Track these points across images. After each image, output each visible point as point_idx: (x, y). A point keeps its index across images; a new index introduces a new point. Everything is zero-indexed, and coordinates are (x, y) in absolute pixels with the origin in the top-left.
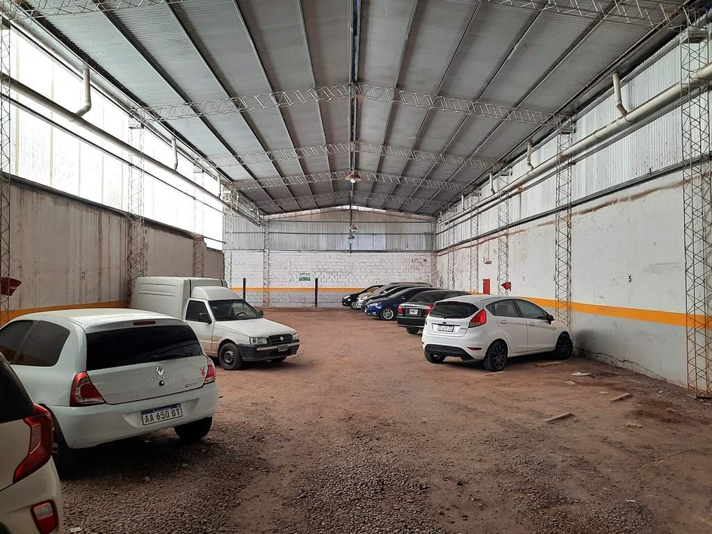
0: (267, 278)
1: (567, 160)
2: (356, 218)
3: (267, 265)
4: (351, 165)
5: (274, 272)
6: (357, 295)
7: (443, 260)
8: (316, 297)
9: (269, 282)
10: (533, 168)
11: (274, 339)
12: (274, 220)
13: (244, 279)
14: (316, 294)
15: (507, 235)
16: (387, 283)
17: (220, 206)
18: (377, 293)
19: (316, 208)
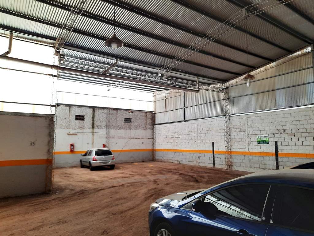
0: (229, 141)
5: (235, 135)
9: (231, 146)
13: (213, 143)
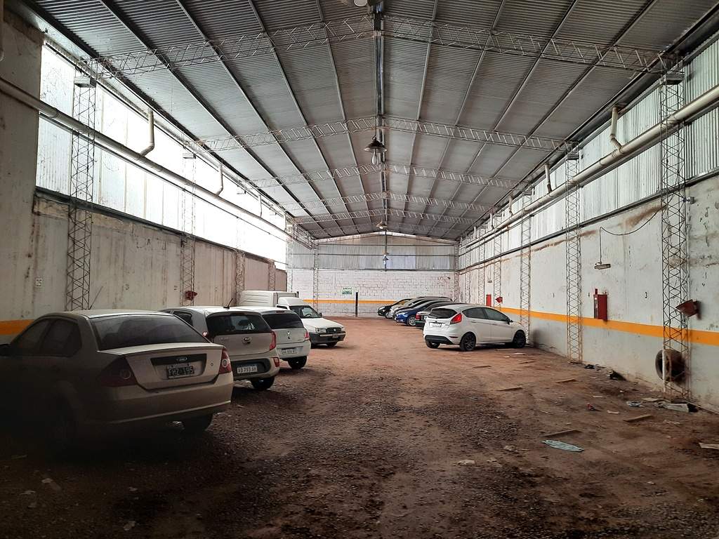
0: (316, 292)
1: (529, 213)
2: (391, 241)
3: (316, 281)
4: (384, 204)
5: (322, 287)
6: (391, 306)
7: (463, 278)
8: (357, 308)
9: (318, 295)
10: (512, 215)
11: (330, 330)
12: (323, 244)
14: (357, 305)
15: (500, 261)
16: (415, 297)
17: (285, 237)
18: (406, 305)
19: (356, 234)
